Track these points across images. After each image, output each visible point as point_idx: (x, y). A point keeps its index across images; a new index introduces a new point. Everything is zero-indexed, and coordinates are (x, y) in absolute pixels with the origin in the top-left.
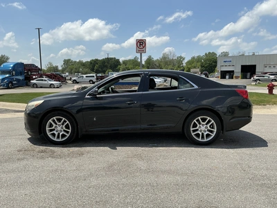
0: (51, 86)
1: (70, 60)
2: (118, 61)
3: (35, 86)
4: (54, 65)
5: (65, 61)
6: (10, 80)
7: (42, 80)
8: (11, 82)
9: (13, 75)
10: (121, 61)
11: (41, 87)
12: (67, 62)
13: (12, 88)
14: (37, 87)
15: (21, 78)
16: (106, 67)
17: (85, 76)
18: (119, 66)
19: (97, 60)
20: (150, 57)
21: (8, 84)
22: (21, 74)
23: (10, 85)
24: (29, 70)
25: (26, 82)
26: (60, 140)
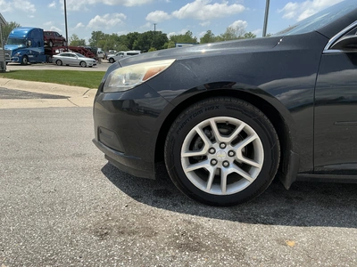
0: (81, 64)
1: (100, 32)
2: (164, 36)
3: (59, 63)
4: (80, 39)
5: (94, 33)
6: (25, 53)
7: (69, 55)
8: (26, 56)
9: (28, 46)
10: (168, 36)
11: (67, 65)
12: (97, 35)
13: (27, 65)
14: (62, 65)
15: (39, 50)
16: (149, 43)
17: (125, 53)
18: (166, 44)
19: (136, 34)
20: (209, 32)
21: (21, 59)
22: (39, 45)
23: (24, 59)
24: (51, 40)
25: (47, 56)
26: (224, 191)
